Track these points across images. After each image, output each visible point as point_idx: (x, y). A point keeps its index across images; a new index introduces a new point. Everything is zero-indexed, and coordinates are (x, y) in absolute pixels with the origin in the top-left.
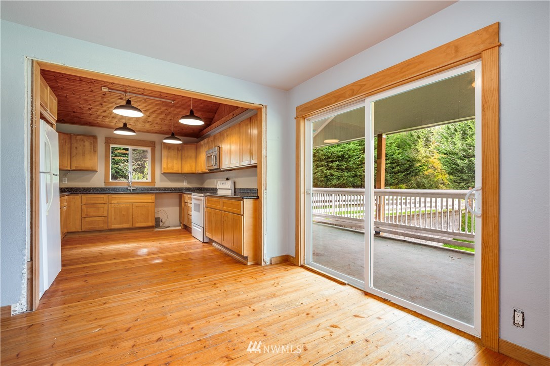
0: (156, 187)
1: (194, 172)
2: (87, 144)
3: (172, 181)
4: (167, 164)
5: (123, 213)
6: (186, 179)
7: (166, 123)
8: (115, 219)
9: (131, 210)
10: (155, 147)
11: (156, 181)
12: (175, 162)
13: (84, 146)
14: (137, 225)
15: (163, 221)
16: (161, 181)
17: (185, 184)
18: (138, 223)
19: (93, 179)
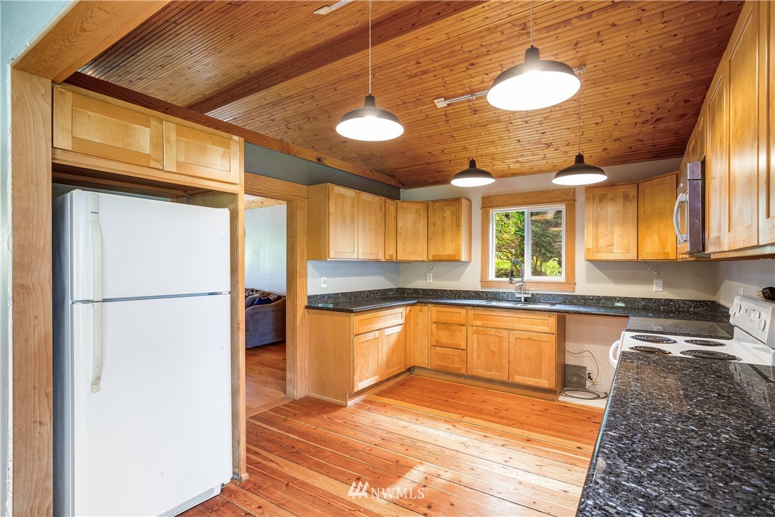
0: (577, 293)
1: (672, 257)
2: (448, 214)
3: (616, 279)
4: (596, 238)
5: (491, 347)
6: (659, 276)
7: (588, 135)
8: (478, 358)
9: (505, 345)
10: (575, 200)
11: (577, 279)
12: (617, 232)
13: (444, 218)
14: (518, 379)
15: (594, 376)
16: (590, 279)
17: (655, 288)
18: (519, 374)
19: (464, 276)
